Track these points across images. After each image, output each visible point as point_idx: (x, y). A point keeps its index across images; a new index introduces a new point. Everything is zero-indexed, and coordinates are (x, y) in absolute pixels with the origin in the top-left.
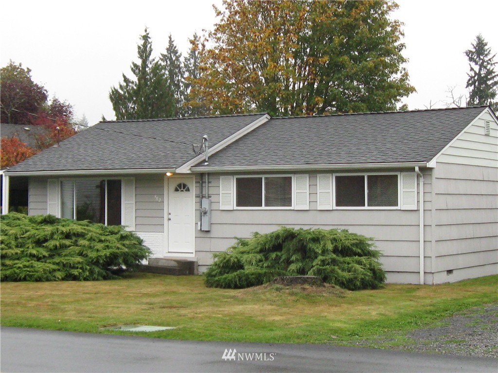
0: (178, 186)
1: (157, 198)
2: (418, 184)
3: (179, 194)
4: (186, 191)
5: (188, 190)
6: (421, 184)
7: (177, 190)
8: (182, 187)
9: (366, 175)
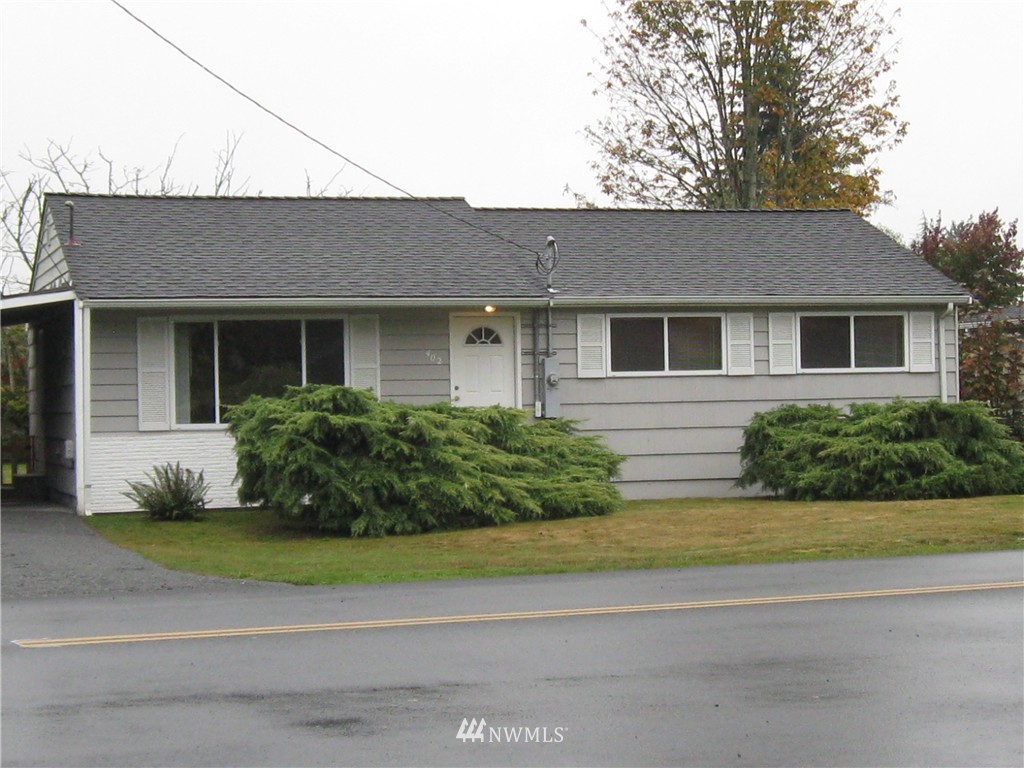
0: (474, 332)
1: (431, 356)
2: (937, 331)
3: (477, 348)
4: (492, 342)
5: (497, 340)
6: (942, 330)
7: (470, 341)
8: (484, 335)
9: (852, 315)
